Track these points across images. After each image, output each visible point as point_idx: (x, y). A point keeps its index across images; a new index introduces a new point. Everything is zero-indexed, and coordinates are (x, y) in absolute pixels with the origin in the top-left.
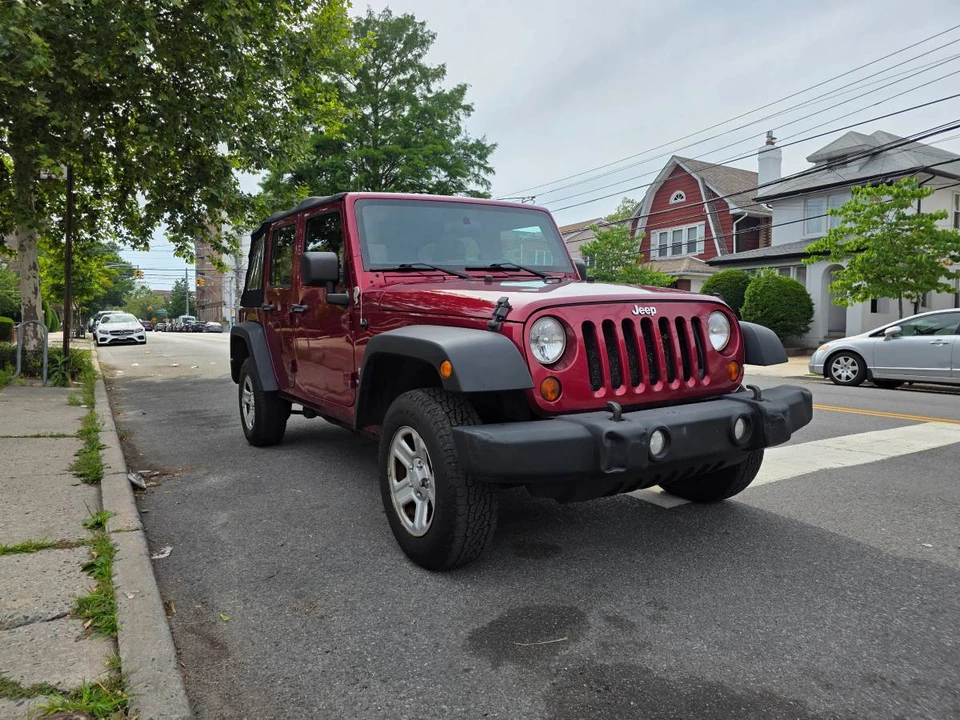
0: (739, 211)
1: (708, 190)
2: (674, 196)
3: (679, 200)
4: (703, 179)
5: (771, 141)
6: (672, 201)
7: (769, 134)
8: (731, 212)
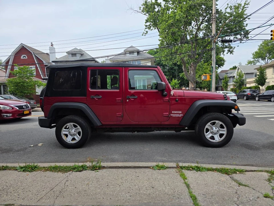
0: (47, 64)
1: (36, 56)
2: (23, 56)
3: (24, 58)
4: (33, 53)
5: (52, 45)
6: (22, 58)
7: (52, 43)
8: (44, 64)
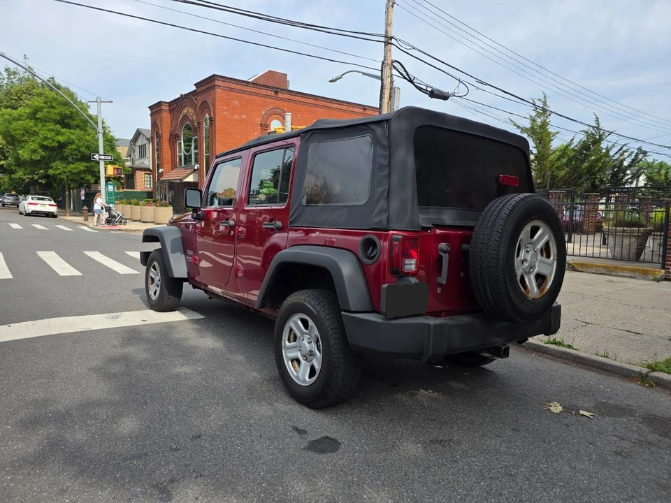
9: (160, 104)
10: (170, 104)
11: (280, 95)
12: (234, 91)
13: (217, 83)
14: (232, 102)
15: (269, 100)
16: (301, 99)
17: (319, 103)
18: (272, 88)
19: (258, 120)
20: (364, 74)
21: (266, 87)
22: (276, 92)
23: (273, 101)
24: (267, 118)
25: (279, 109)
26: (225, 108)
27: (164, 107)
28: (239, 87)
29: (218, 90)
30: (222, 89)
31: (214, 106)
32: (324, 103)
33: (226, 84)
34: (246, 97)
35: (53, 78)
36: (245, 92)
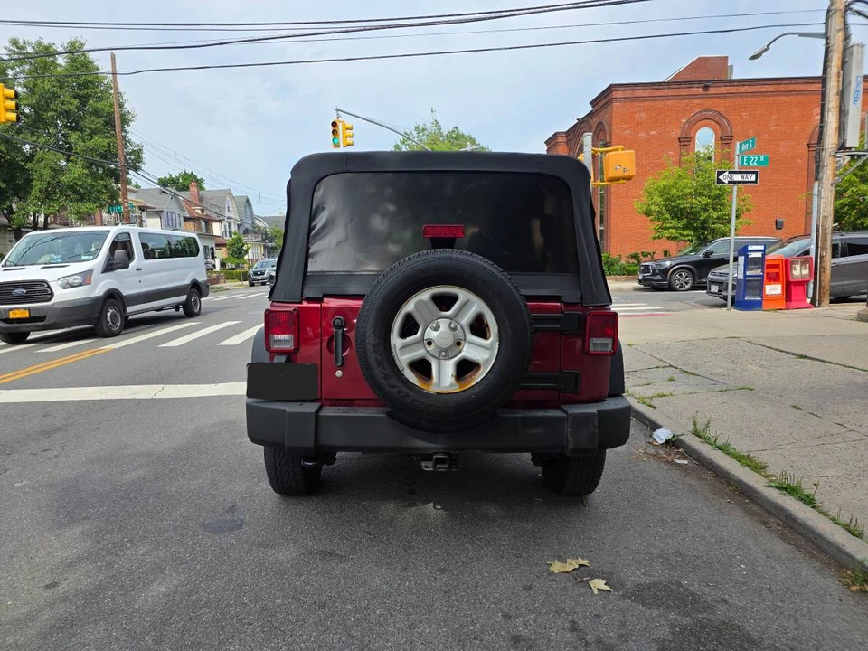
9: (556, 135)
10: (567, 133)
11: (712, 91)
12: (638, 101)
13: (615, 94)
14: (636, 115)
15: (695, 102)
16: (748, 89)
17: (782, 88)
18: (700, 82)
19: (676, 133)
20: (801, 35)
21: (689, 84)
22: (706, 88)
23: (698, 102)
24: (690, 128)
25: (711, 111)
26: (625, 126)
27: (560, 139)
28: (648, 93)
29: (616, 105)
30: (620, 102)
31: (610, 126)
32: (791, 87)
33: (628, 94)
34: (657, 104)
35: (456, 128)
36: (655, 98)
